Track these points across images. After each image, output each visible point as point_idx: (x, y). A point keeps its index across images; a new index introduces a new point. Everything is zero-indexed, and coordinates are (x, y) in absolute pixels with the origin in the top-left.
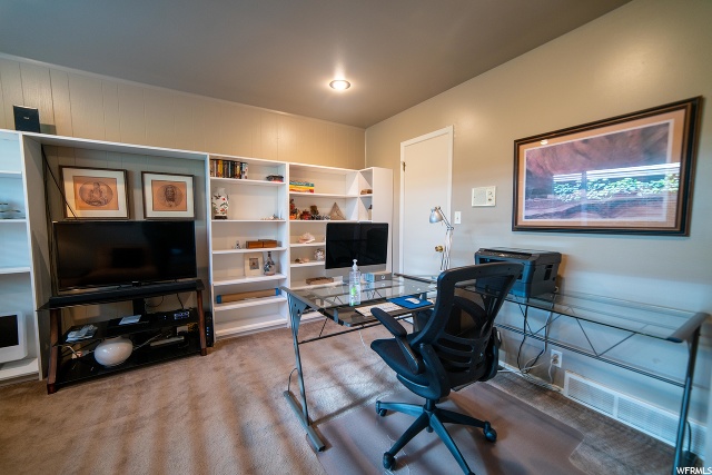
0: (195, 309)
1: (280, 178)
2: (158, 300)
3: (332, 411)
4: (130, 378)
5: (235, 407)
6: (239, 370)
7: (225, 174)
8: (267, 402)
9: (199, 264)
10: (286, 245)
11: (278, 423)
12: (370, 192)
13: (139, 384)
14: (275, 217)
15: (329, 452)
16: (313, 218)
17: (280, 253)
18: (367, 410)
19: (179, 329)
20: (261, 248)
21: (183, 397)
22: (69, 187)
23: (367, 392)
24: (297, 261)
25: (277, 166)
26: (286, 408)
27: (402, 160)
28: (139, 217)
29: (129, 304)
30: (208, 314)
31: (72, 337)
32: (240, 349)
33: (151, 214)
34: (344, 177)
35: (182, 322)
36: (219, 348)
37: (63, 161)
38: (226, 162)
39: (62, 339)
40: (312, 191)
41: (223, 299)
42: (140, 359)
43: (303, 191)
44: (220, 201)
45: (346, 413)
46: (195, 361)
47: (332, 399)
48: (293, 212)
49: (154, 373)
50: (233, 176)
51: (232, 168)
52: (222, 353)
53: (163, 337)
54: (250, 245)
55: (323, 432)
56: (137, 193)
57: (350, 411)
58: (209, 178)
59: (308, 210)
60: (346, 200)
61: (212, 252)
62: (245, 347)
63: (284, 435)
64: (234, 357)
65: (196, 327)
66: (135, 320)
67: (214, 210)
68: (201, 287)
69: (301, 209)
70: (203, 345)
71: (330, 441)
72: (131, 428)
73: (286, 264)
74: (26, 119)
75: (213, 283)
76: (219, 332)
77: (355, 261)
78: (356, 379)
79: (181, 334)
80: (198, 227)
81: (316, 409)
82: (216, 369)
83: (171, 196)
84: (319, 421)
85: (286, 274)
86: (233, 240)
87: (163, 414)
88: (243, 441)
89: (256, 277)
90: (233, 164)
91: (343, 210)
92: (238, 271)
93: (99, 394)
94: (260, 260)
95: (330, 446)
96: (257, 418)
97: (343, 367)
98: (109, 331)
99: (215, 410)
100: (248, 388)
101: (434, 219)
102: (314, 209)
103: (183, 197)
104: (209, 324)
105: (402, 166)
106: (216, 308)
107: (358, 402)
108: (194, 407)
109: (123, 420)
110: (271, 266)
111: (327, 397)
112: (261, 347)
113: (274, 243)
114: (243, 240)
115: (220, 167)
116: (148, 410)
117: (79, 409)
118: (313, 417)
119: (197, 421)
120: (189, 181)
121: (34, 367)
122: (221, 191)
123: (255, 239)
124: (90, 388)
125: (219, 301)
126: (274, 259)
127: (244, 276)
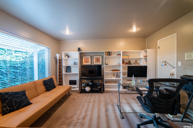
0: (101, 84)
1: (120, 55)
2: (95, 80)
3: (127, 112)
4: (90, 94)
5: (106, 104)
6: (108, 98)
7: (108, 55)
8: (113, 105)
9: (102, 74)
10: (121, 71)
11: (114, 110)
12: (146, 56)
13: (91, 96)
14: (119, 64)
15: (124, 119)
16: (129, 64)
17: (120, 73)
18: (137, 115)
19: (98, 87)
20: (116, 71)
21: (98, 100)
22: (83, 59)
23: (139, 112)
24: (125, 75)
25: (119, 52)
26: (116, 108)
27: (158, 46)
28: (93, 65)
29: (90, 81)
30: (104, 85)
31: (83, 85)
32: (109, 94)
33: (95, 64)
34: (139, 52)
35: (99, 86)
36: (105, 93)
37: (83, 55)
38: (108, 52)
39: (81, 85)
40: (128, 57)
41: (107, 82)
42: (92, 91)
43: (126, 57)
44: (107, 61)
45: (131, 114)
46: (100, 94)
47: (128, 110)
48: (123, 62)
49: (93, 94)
50: (109, 55)
51: (109, 54)
52: (106, 94)
53: (95, 88)
54: (113, 70)
55: (124, 115)
56: (92, 60)
57: (132, 114)
58: (105, 56)
59: (128, 62)
60: (140, 59)
61: (105, 72)
62: (111, 94)
63: (115, 113)
64: (108, 95)
65: (101, 87)
66: (91, 84)
67: (105, 63)
68: (102, 79)
69: (125, 62)
70: (102, 91)
71: (125, 117)
72: (89, 102)
73: (121, 76)
74: (79, 49)
75: (105, 79)
76: (105, 89)
77: (133, 75)
78: (136, 108)
79: (99, 88)
80: (102, 66)
81: (123, 110)
82: (104, 97)
83: (98, 60)
84: (123, 113)
85: (121, 78)
86: (109, 69)
87: (94, 101)
88: (107, 111)
89: (114, 78)
90: (109, 52)
91: (139, 62)
92: (110, 76)
93: (85, 95)
94: (115, 74)
95: (124, 118)
96: (110, 108)
97: (134, 104)
98: (87, 85)
99: (103, 104)
100: (109, 102)
101: (163, 65)
102: (129, 62)
103: (100, 60)
104: (103, 87)
105: (158, 48)
106: (105, 84)
107: (135, 112)
108: (99, 102)
109: (88, 100)
110: (118, 76)
111: (127, 109)
112: (114, 94)
113: (118, 70)
114: (111, 69)
115: (107, 53)
116: (92, 100)
117: (83, 97)
118: (122, 111)
119: (99, 104)
120: (101, 57)
121: (78, 89)
122: (107, 58)
123: (114, 69)
124: (84, 94)
125: (106, 83)
126: (119, 74)
127: (112, 78)
